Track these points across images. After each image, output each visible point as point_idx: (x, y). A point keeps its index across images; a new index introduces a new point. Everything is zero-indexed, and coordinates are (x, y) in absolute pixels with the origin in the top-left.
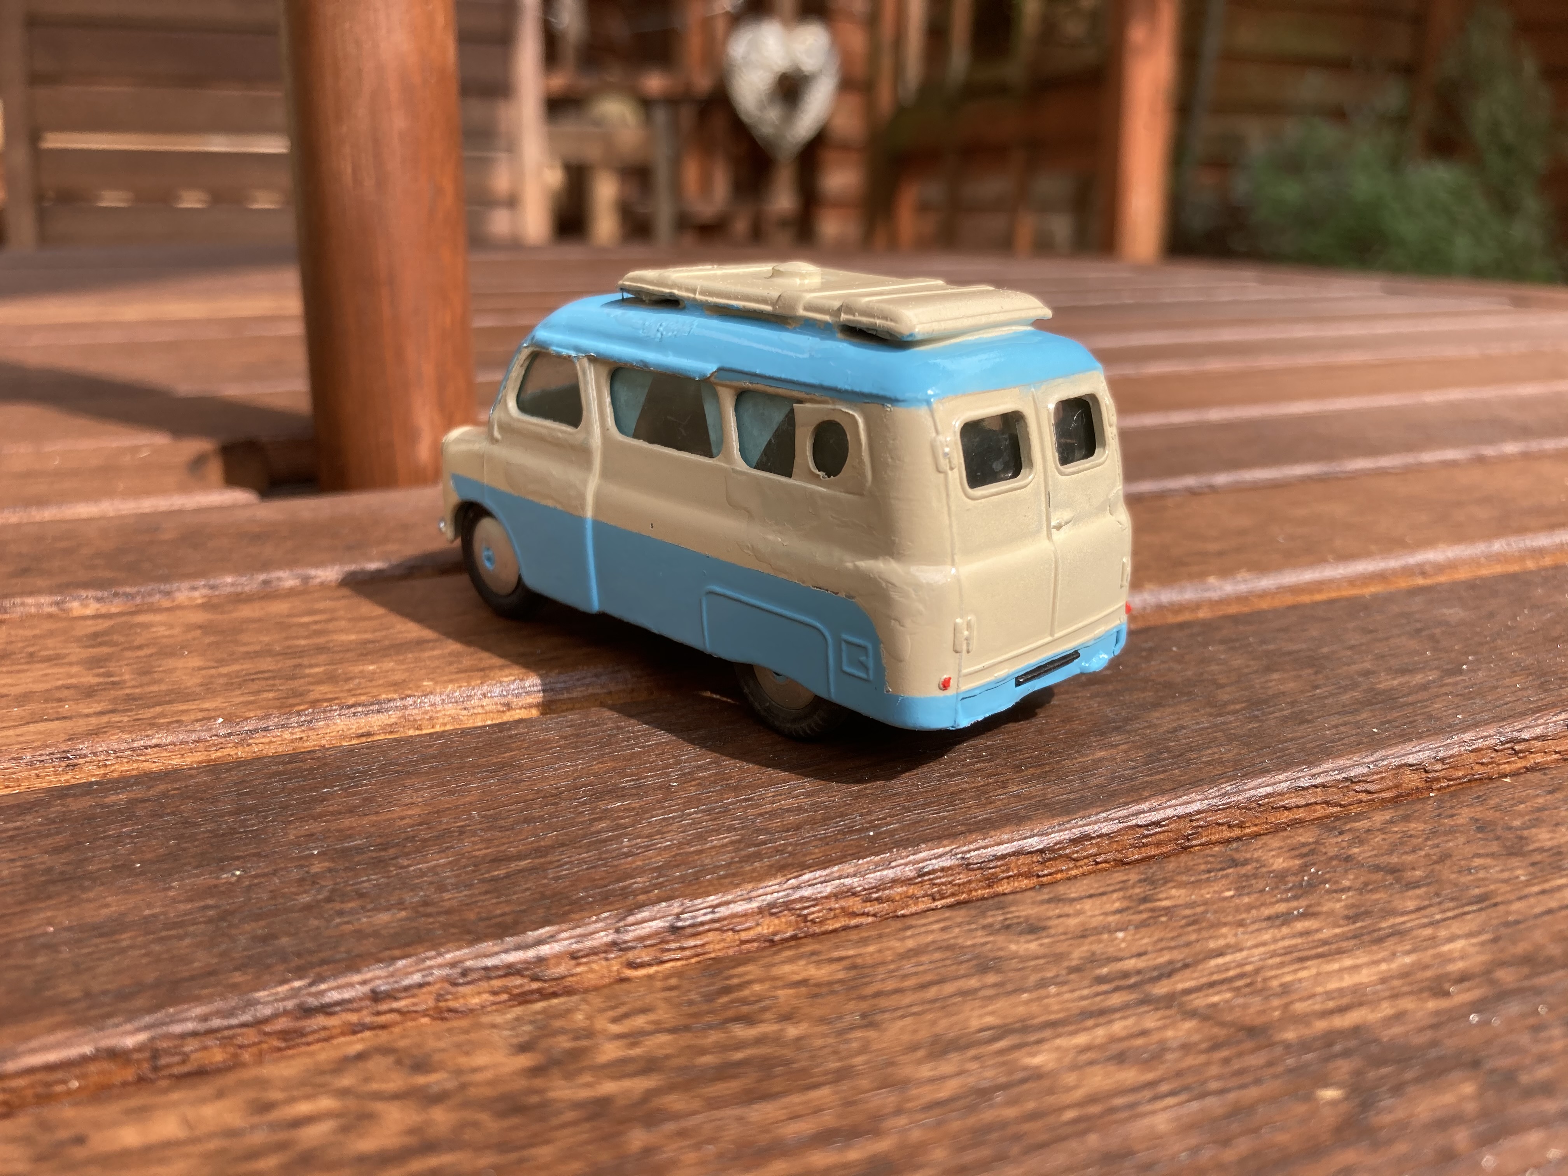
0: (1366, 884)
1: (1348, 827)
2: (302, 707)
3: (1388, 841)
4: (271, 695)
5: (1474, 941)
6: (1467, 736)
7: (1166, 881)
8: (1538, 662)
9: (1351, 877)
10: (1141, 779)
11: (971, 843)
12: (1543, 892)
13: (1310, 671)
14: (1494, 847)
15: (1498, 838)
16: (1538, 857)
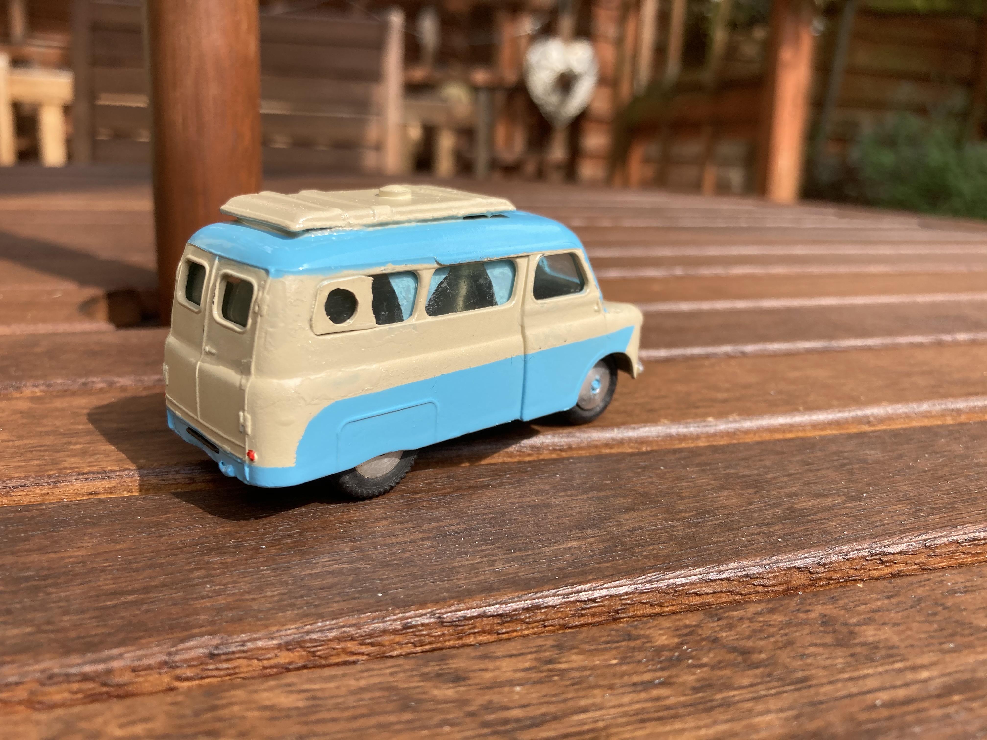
0: (720, 662)
1: (726, 615)
2: (52, 473)
3: (751, 629)
4: (36, 462)
5: (782, 715)
6: (846, 548)
7: (572, 648)
8: (920, 495)
9: (711, 655)
10: (593, 565)
11: (449, 606)
12: (851, 679)
13: (751, 491)
14: (829, 639)
15: (834, 632)
16: (858, 650)
